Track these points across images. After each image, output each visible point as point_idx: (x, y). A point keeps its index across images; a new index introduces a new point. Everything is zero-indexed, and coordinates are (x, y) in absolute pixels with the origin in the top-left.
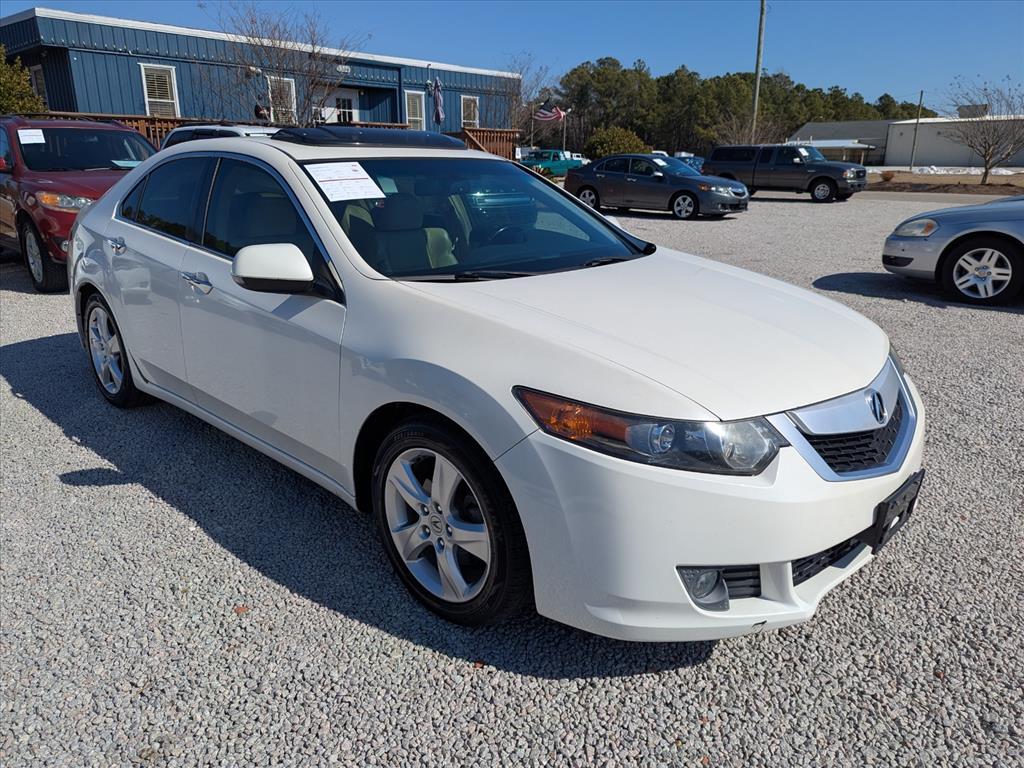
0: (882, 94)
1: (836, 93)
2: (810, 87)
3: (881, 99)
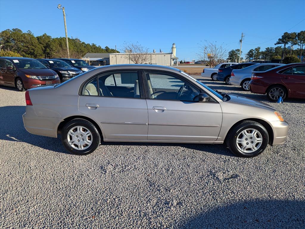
0: (106, 46)
1: (94, 45)
2: (86, 43)
3: (106, 47)
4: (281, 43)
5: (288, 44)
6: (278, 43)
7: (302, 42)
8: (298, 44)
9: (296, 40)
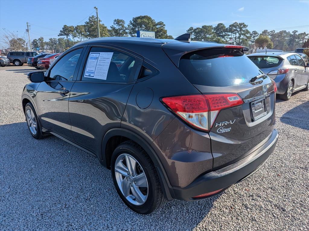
4: (63, 35)
5: (69, 36)
6: (61, 35)
7: (80, 35)
8: (78, 37)
9: (75, 32)
